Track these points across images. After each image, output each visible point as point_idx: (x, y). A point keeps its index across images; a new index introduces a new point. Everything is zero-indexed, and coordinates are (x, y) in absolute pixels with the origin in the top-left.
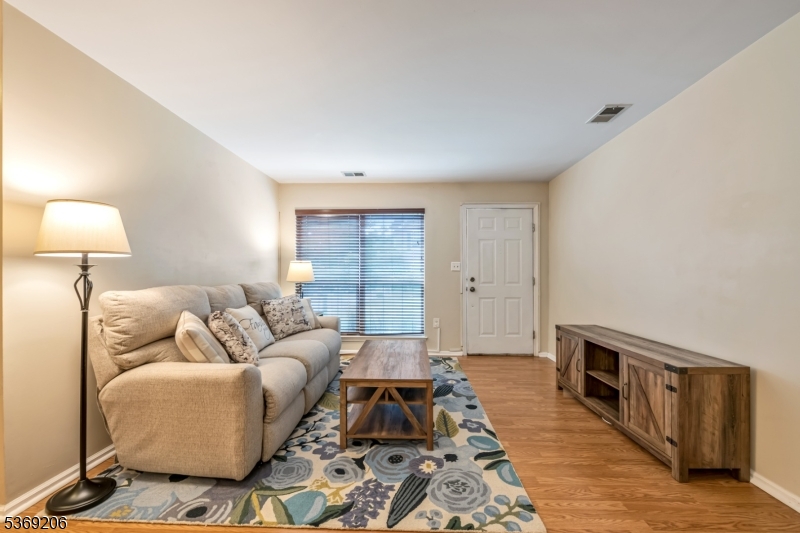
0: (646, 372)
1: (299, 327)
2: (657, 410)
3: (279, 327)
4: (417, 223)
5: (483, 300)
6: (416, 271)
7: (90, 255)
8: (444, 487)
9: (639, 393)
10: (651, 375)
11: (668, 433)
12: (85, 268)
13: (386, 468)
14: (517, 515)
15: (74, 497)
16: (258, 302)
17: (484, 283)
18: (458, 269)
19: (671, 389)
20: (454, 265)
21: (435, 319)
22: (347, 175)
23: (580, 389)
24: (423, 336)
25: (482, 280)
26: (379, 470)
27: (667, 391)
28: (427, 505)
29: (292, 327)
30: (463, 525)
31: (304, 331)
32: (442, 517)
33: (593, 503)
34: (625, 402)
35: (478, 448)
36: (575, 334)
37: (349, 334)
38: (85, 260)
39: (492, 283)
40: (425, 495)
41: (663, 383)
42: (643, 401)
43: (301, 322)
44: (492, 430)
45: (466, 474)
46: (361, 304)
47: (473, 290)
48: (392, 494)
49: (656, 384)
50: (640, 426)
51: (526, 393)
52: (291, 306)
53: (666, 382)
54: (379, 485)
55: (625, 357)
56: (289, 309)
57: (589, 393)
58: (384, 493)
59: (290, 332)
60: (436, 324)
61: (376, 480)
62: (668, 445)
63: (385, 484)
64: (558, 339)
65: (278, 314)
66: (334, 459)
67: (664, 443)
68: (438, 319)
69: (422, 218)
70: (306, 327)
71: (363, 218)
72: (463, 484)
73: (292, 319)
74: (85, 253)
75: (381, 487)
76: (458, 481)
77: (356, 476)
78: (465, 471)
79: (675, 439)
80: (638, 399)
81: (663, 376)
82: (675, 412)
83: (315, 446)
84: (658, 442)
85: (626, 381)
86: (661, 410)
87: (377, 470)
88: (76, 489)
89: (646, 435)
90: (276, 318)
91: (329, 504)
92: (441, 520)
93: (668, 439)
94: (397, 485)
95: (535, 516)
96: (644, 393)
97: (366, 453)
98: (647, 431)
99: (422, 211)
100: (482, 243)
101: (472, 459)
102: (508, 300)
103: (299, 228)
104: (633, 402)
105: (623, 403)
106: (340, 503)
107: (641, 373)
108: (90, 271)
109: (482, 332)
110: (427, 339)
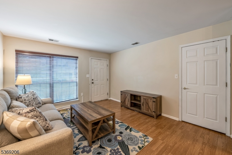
0: (148, 99)
2: (151, 107)
4: (75, 61)
5: (95, 86)
6: (75, 78)
8: (128, 141)
9: (146, 104)
10: (149, 100)
11: (153, 110)
13: (110, 144)
14: (146, 138)
18: (89, 77)
19: (154, 102)
20: (87, 76)
21: (81, 93)
23: (129, 106)
24: (78, 99)
25: (95, 80)
26: (109, 146)
27: (153, 102)
28: (131, 148)
30: (141, 147)
32: (136, 148)
33: (151, 129)
34: (143, 106)
35: (123, 127)
36: (127, 93)
39: (98, 80)
40: (127, 145)
41: (152, 101)
42: (147, 105)
43: (38, 103)
44: (121, 122)
45: (128, 135)
47: (93, 83)
48: (120, 150)
49: (150, 101)
50: (146, 110)
51: (116, 110)
53: (153, 100)
54: (114, 150)
55: (142, 97)
57: (131, 106)
58: (118, 151)
60: (82, 95)
61: (112, 149)
62: (153, 113)
63: (116, 149)
64: (121, 94)
66: (92, 151)
67: (152, 112)
68: (83, 93)
69: (77, 60)
70: (40, 105)
71: (53, 57)
72: (131, 138)
75: (116, 150)
76: (129, 138)
77: (106, 152)
78: (127, 135)
79: (155, 111)
80: (146, 105)
81: (152, 100)
82: (155, 106)
83: (80, 151)
84: (151, 113)
85: (143, 102)
86: (152, 106)
87: (109, 147)
89: (148, 112)
92: (137, 149)
93: (153, 112)
94: (118, 147)
95: (148, 137)
96: (147, 104)
97: (99, 143)
98: (148, 111)
99: (77, 57)
100: (95, 69)
101: (125, 131)
102: (102, 85)
103: (17, 59)
104: (145, 106)
105: (142, 107)
107: (147, 100)
109: (95, 95)
110: (79, 100)
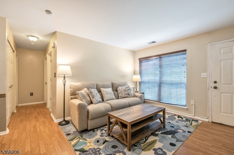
1: (126, 96)
3: (120, 95)
5: (222, 94)
7: (65, 75)
12: (64, 78)
13: (108, 148)
15: (63, 123)
16: (116, 87)
17: (224, 84)
18: (206, 77)
20: (203, 75)
21: (192, 101)
22: (150, 43)
24: (186, 107)
29: (124, 95)
31: (128, 97)
37: (154, 101)
38: (64, 76)
43: (127, 94)
46: (160, 90)
47: (215, 88)
52: (125, 89)
54: (99, 151)
56: (124, 90)
59: (123, 97)
60: (192, 103)
61: (100, 149)
63: (101, 152)
65: (120, 91)
66: (102, 137)
68: (194, 101)
69: (185, 54)
70: (129, 96)
73: (124, 93)
74: (64, 75)
77: (99, 145)
87: (105, 147)
88: (63, 121)
90: (119, 92)
91: (84, 148)
94: (103, 154)
97: (111, 140)
99: (185, 51)
100: (222, 62)
103: (140, 64)
106: (86, 149)
108: (65, 78)
109: (222, 111)
110: (187, 109)
